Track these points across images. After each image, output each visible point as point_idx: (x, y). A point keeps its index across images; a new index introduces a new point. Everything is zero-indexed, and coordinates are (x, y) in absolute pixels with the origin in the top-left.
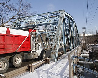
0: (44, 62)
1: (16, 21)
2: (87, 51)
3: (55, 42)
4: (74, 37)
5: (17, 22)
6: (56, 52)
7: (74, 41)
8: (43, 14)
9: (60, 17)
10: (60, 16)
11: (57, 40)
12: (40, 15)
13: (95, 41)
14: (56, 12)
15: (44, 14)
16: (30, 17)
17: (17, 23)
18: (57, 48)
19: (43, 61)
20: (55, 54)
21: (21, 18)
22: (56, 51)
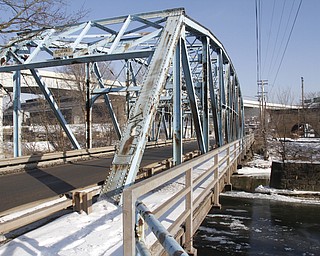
0: (70, 203)
1: (10, 43)
2: (266, 159)
3: (133, 127)
4: (223, 111)
5: (13, 45)
6: (129, 166)
7: (221, 122)
8: (109, 22)
9: (164, 34)
10: (166, 29)
11: (140, 117)
12: (96, 25)
13: (295, 128)
14: (155, 16)
15: (113, 21)
16: (61, 29)
17: (14, 48)
18: (135, 149)
19: (64, 198)
20: (125, 171)
21: (31, 31)
22: (128, 159)
